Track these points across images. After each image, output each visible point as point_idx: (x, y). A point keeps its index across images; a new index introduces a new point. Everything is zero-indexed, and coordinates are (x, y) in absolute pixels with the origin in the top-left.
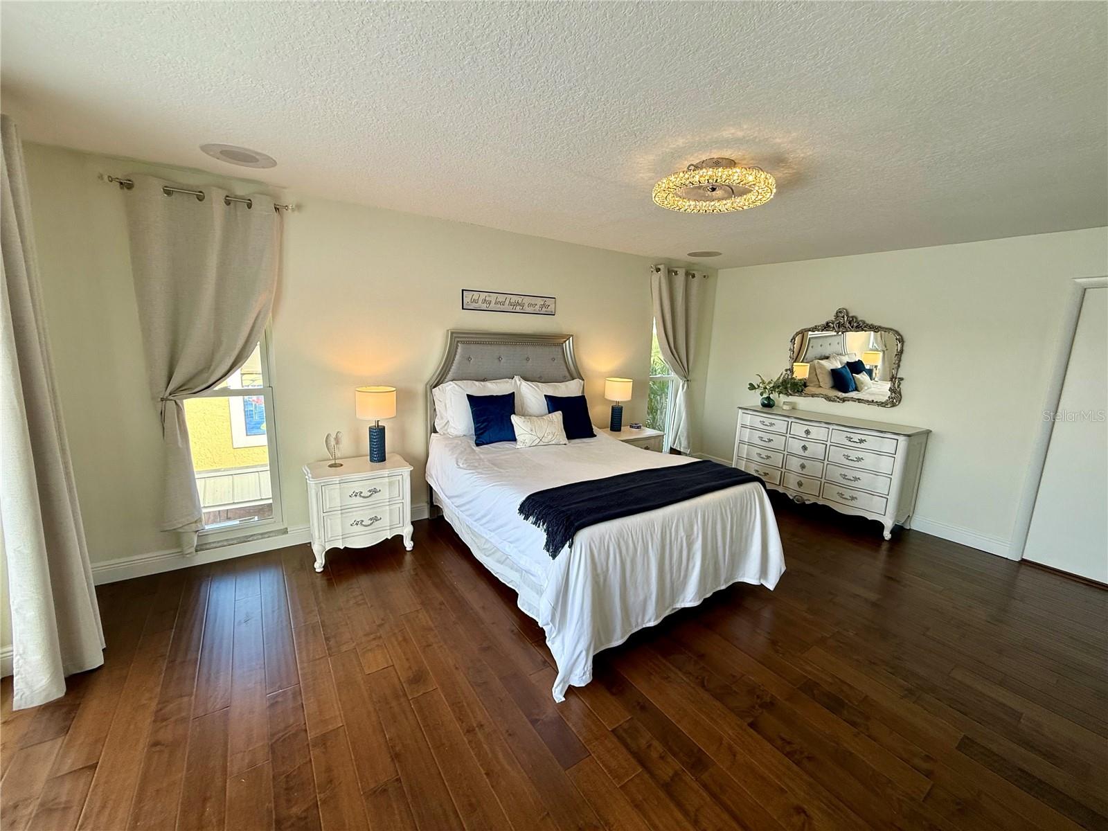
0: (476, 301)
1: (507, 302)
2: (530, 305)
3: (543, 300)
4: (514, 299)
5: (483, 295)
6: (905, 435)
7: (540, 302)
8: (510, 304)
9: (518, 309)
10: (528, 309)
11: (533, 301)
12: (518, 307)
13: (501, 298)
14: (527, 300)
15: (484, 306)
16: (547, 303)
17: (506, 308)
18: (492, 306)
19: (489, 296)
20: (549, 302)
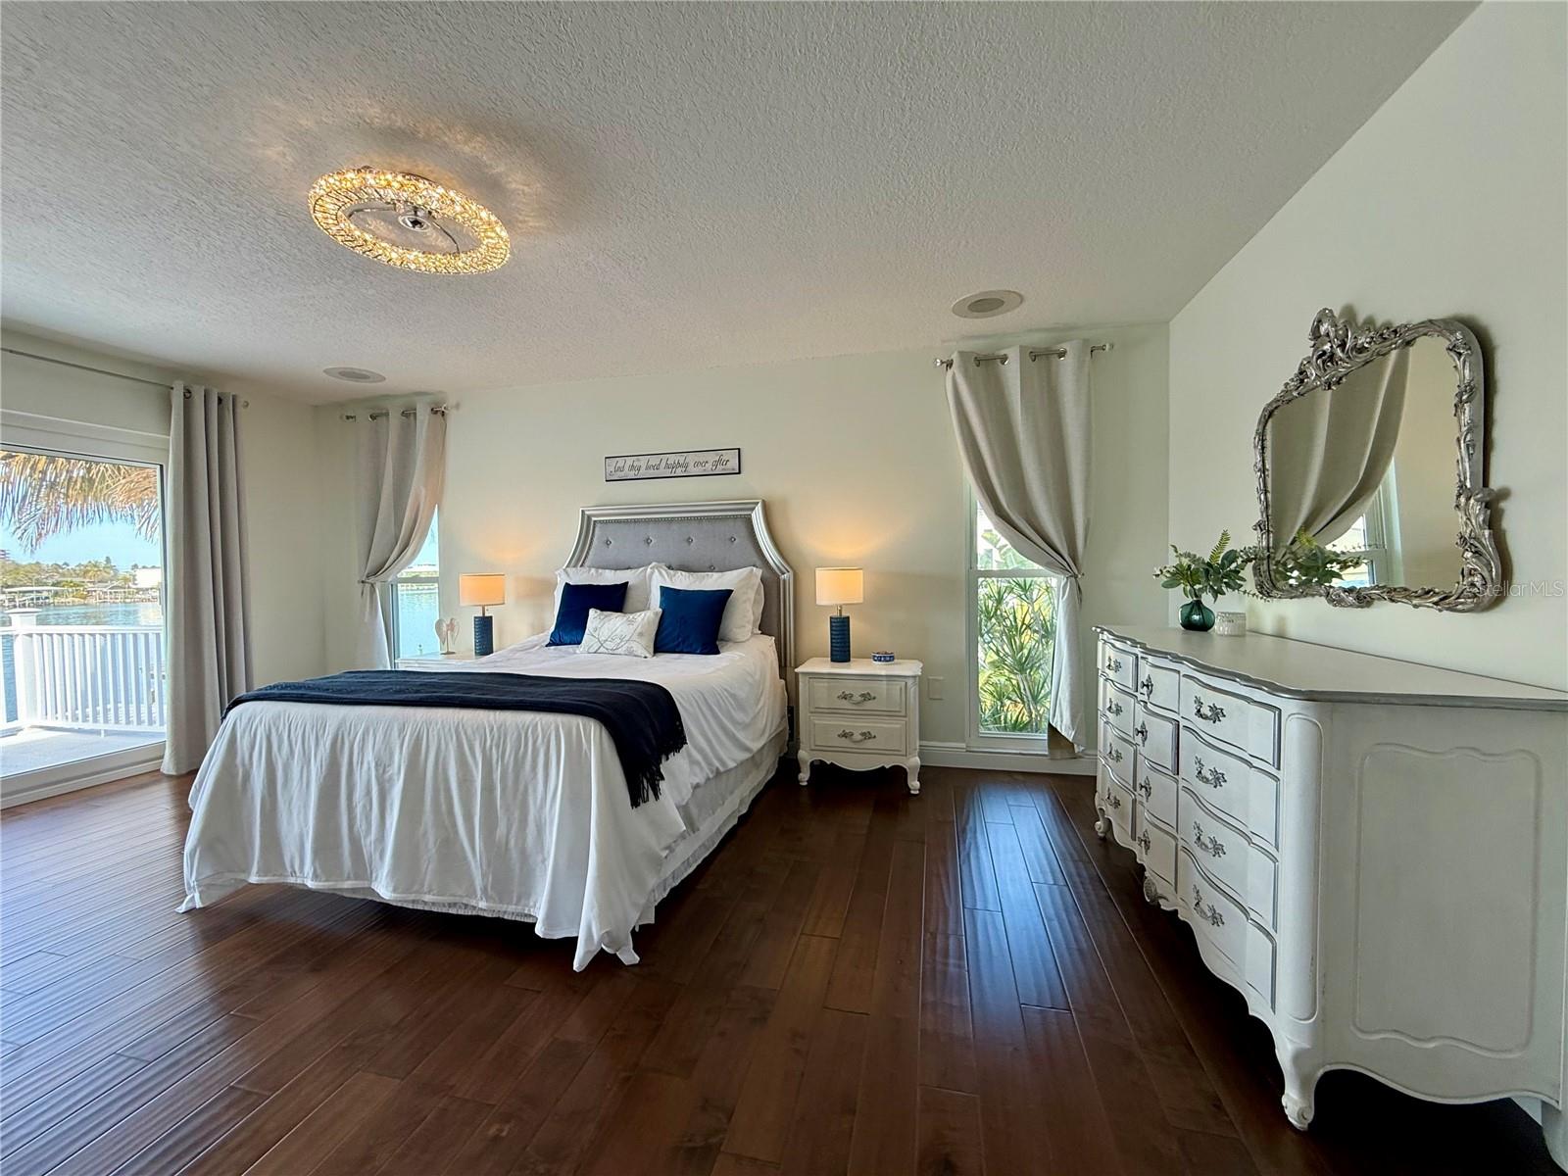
0: (621, 469)
1: (663, 464)
2: (697, 464)
3: (717, 455)
4: (672, 459)
5: (630, 461)
6: (1310, 696)
7: (712, 457)
8: (667, 466)
9: (679, 472)
10: (693, 470)
11: (702, 457)
12: (679, 469)
13: (654, 460)
14: (691, 458)
15: (632, 474)
16: (725, 458)
17: (663, 472)
18: (643, 473)
19: (638, 460)
20: (726, 455)
